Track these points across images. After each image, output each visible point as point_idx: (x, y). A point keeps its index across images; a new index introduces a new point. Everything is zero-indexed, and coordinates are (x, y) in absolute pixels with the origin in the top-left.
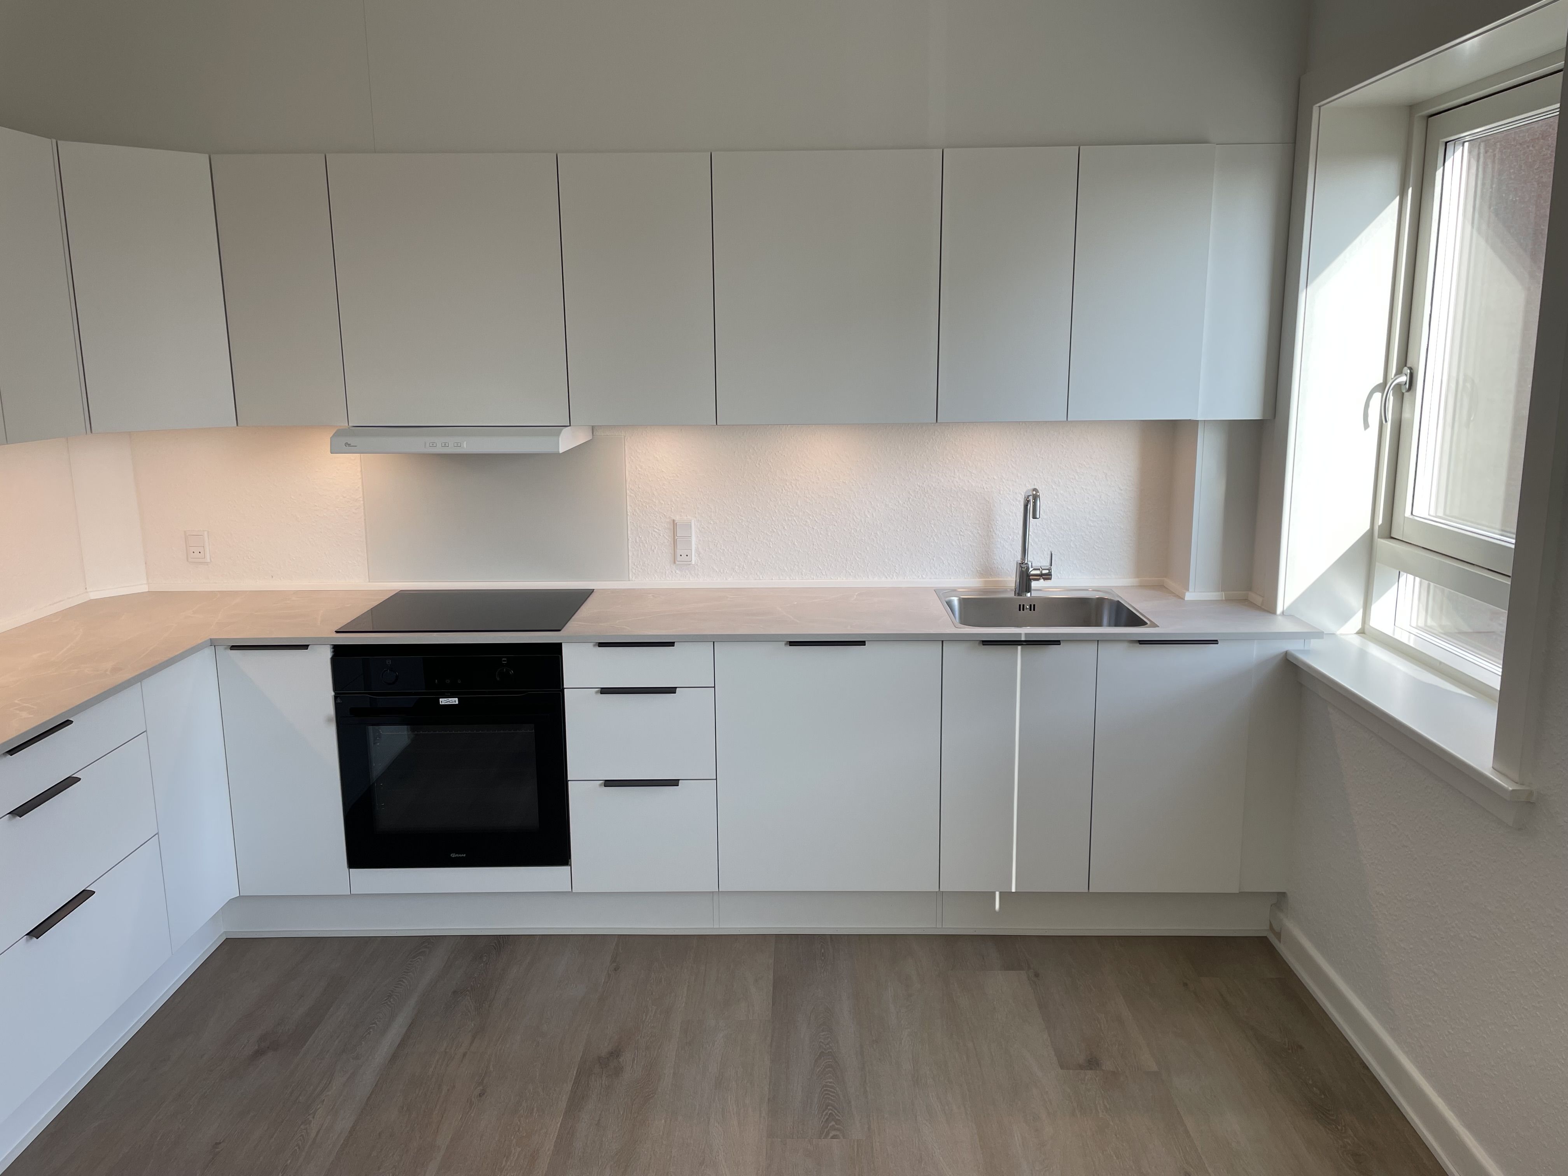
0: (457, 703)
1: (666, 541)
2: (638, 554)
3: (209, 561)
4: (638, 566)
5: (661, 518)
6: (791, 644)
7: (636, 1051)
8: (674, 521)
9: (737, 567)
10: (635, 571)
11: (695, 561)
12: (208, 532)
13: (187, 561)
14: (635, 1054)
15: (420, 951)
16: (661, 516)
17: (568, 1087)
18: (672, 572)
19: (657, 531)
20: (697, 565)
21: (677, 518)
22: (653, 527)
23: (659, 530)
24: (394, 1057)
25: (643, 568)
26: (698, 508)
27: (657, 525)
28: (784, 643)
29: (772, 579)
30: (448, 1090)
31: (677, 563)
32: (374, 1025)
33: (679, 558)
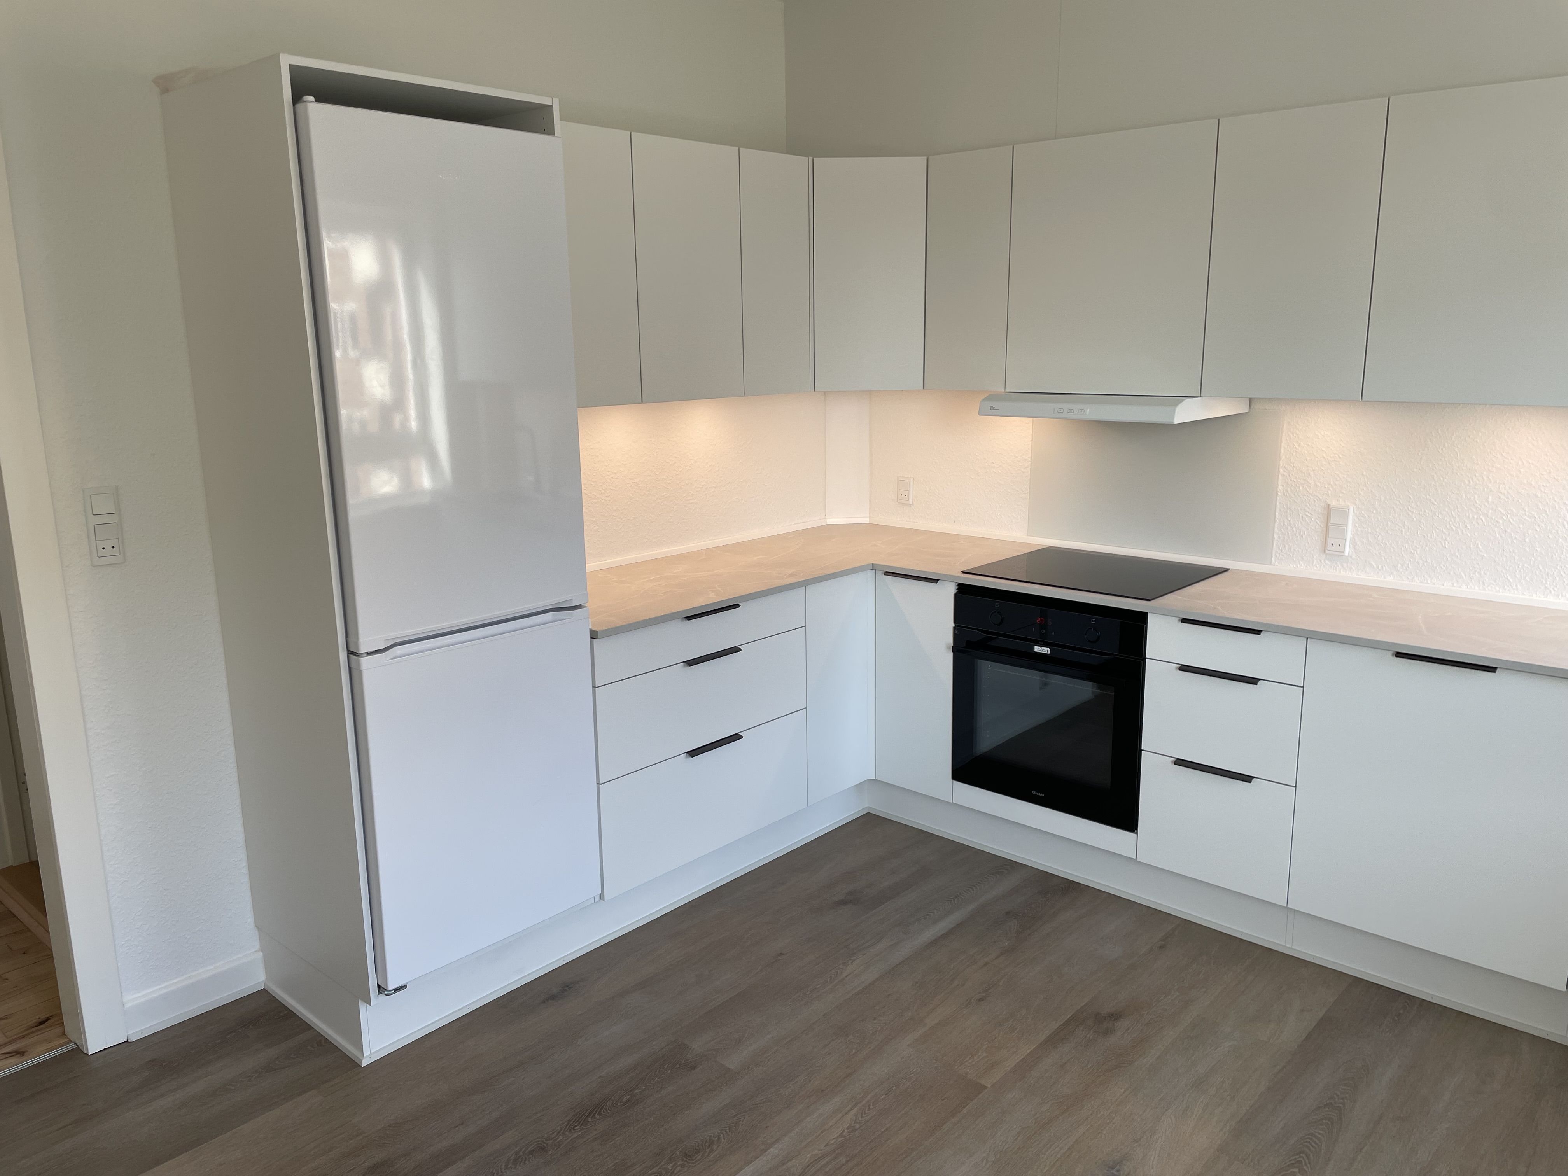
0: (1049, 653)
1: (1317, 527)
2: (1284, 538)
3: (911, 503)
4: (1283, 550)
5: (1315, 501)
6: (1398, 655)
7: (1136, 1022)
8: (1329, 506)
9: (1400, 565)
10: (1279, 556)
11: (1349, 552)
12: (913, 479)
13: (897, 502)
14: (1132, 1025)
15: (1000, 870)
16: (1315, 500)
17: (1055, 1025)
18: (1321, 562)
19: (1309, 515)
20: (1351, 557)
21: (1333, 503)
22: (1305, 510)
23: (1311, 514)
24: (933, 943)
25: (1288, 553)
26: (1360, 494)
27: (1309, 508)
28: (1391, 652)
29: (1443, 585)
30: (958, 985)
31: (1327, 552)
32: (932, 914)
33: (1329, 547)
